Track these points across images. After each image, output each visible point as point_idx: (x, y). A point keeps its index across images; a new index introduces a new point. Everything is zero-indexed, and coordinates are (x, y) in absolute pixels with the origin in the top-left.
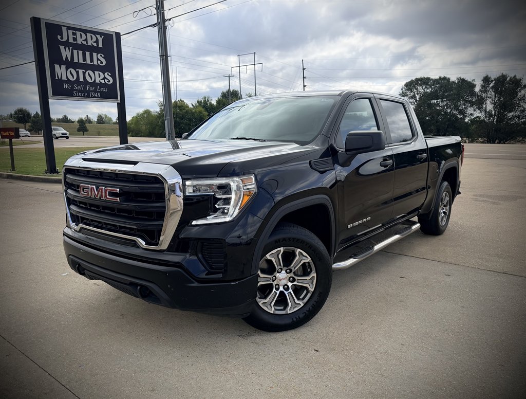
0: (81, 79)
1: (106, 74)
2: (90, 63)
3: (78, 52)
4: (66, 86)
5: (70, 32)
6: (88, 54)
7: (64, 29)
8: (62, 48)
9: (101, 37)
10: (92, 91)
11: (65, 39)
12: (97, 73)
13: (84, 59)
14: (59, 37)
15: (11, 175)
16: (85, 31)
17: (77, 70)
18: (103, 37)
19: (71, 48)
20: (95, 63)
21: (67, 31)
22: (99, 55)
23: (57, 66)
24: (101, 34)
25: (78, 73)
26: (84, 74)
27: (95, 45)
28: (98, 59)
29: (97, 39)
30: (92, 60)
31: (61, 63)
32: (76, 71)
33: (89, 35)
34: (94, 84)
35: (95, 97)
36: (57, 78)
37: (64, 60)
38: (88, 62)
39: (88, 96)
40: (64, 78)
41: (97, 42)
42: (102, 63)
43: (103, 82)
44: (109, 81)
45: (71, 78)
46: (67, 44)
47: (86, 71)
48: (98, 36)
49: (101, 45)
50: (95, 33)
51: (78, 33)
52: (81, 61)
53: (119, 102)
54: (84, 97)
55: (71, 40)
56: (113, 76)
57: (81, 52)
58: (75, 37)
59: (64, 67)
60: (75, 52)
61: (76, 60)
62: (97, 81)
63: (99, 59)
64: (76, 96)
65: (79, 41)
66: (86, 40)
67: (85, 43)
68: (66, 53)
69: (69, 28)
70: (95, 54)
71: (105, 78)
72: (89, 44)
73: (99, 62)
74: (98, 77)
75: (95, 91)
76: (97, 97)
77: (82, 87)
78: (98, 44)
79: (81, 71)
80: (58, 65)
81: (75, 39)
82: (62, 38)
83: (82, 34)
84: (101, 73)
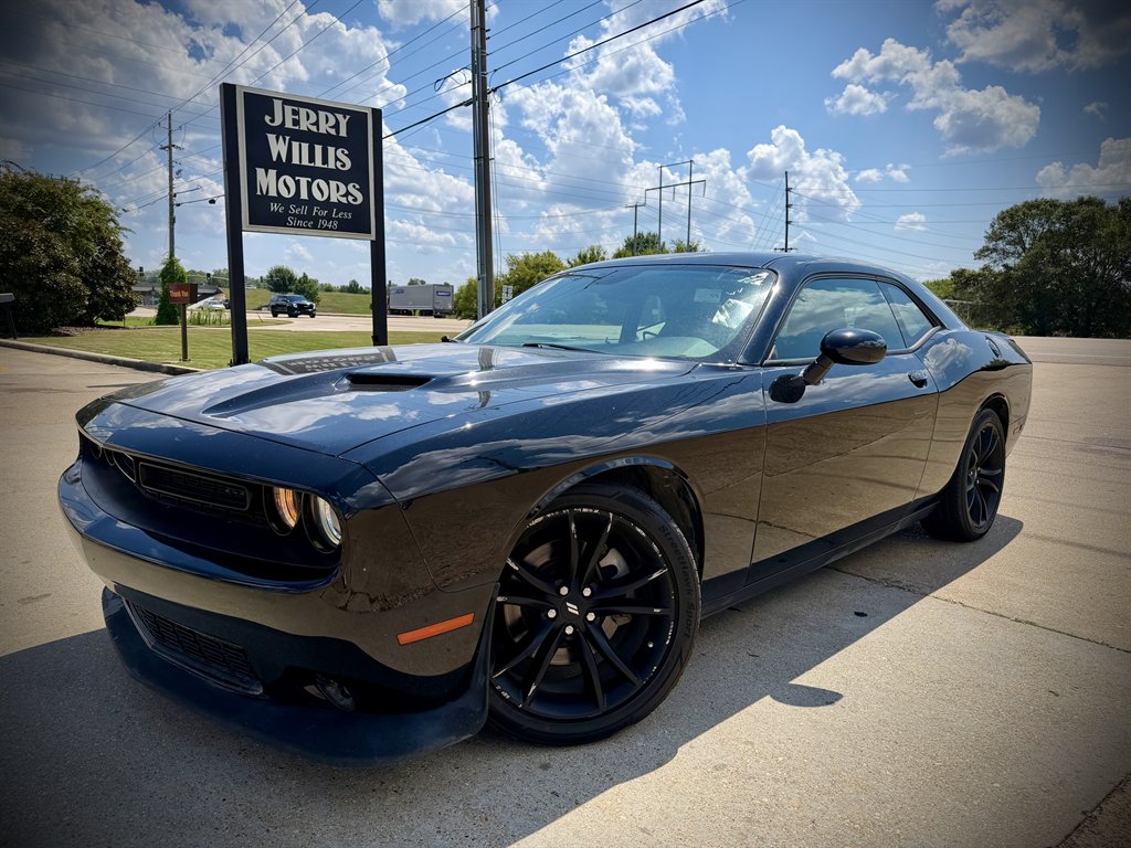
0: (304, 195)
1: (350, 186)
2: (321, 166)
3: (300, 146)
4: (274, 207)
5: (288, 109)
6: (318, 149)
7: (278, 105)
8: (271, 138)
9: (345, 117)
10: (323, 218)
11: (278, 122)
12: (333, 184)
13: (312, 159)
14: (267, 118)
15: (174, 368)
16: (316, 108)
17: (297, 178)
18: (348, 117)
19: (288, 138)
20: (331, 165)
21: (283, 108)
22: (339, 151)
23: (260, 172)
24: (344, 112)
25: (298, 183)
26: (309, 185)
27: (333, 132)
28: (337, 159)
29: (337, 122)
30: (325, 160)
31: (268, 164)
32: (294, 179)
33: (322, 114)
34: (327, 204)
35: (327, 228)
36: (259, 193)
37: (274, 159)
38: (318, 163)
39: (315, 227)
40: (273, 193)
41: (337, 126)
42: (344, 166)
43: (344, 200)
44: (355, 200)
45: (284, 193)
46: (281, 131)
47: (313, 181)
48: (340, 117)
49: (343, 133)
50: (333, 110)
51: (303, 111)
52: (305, 162)
53: (374, 238)
54: (308, 228)
55: (289, 125)
56: (364, 191)
57: (305, 146)
58: (297, 117)
59: (273, 173)
60: (295, 145)
61: (295, 161)
62: (333, 199)
63: (340, 159)
64: (293, 226)
65: (304, 126)
66: (316, 124)
67: (314, 129)
68: (278, 147)
69: (286, 102)
70: (331, 150)
71: (347, 194)
72: (322, 131)
73: (339, 164)
74: (333, 191)
75: (329, 218)
76: (332, 229)
77: (304, 210)
78: (338, 132)
79: (304, 181)
80: (263, 170)
81: (296, 122)
82: (272, 121)
83: (309, 111)
84: (340, 184)
